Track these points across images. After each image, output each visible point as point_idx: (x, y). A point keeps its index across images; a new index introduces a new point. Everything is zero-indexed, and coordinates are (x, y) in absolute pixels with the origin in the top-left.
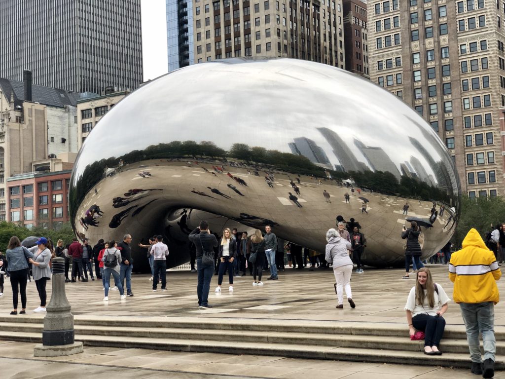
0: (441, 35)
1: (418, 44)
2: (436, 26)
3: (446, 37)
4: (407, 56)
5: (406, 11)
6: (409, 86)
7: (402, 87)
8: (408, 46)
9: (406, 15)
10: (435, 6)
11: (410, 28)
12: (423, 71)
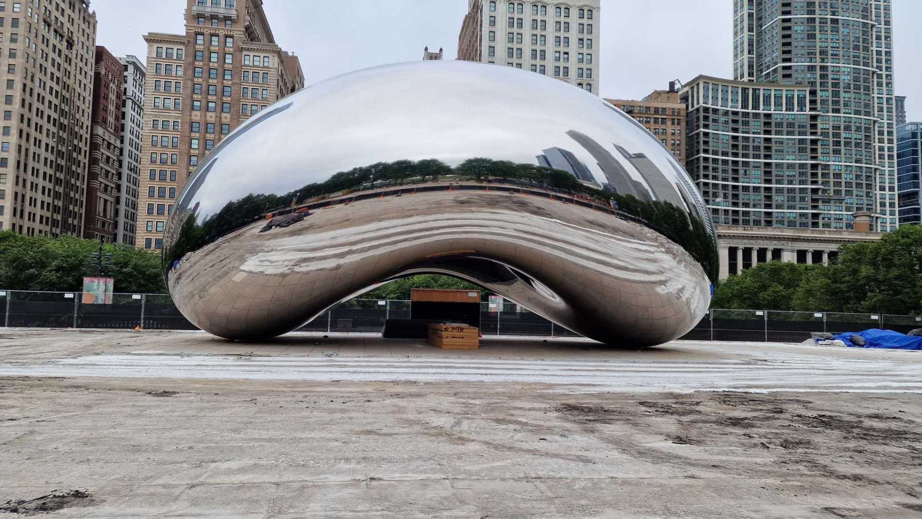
0: (223, 112)
1: (199, 114)
2: (219, 103)
3: (228, 115)
4: (187, 123)
5: (190, 80)
6: (186, 151)
7: (178, 150)
8: (189, 114)
9: (190, 84)
10: (220, 84)
11: (192, 97)
12: (202, 141)
